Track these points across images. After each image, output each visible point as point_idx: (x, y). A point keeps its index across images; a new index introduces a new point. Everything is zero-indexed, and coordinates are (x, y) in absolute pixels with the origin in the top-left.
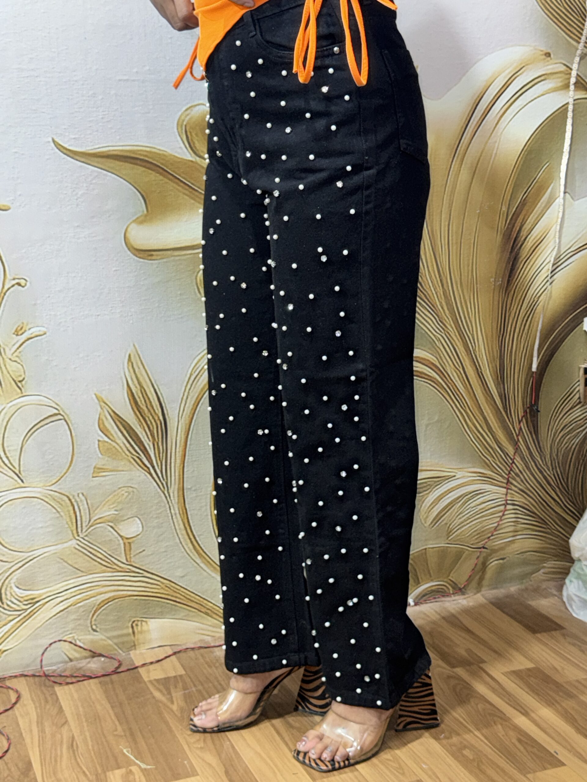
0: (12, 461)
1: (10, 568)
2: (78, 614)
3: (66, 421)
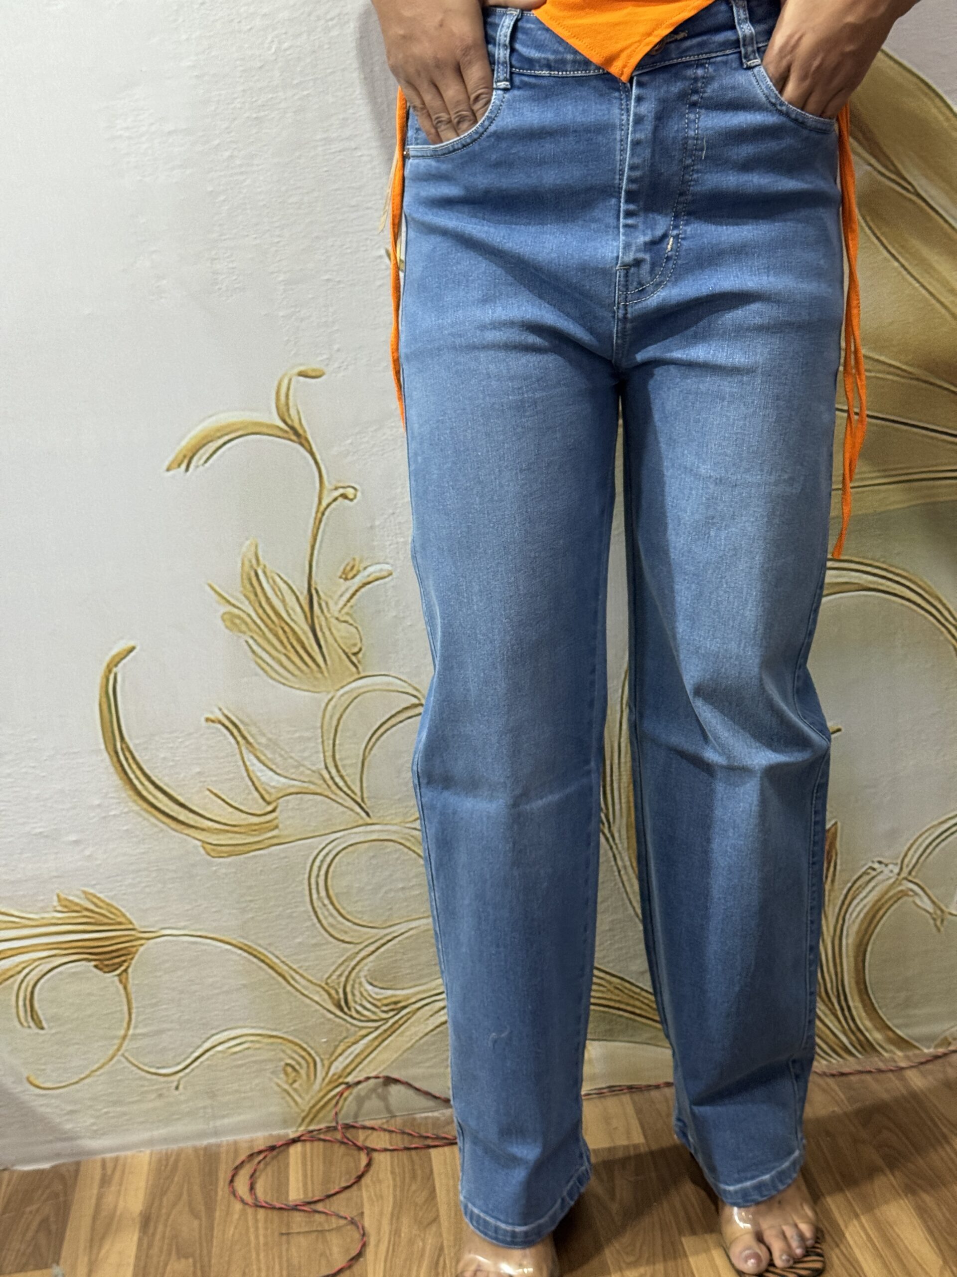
0: (349, 783)
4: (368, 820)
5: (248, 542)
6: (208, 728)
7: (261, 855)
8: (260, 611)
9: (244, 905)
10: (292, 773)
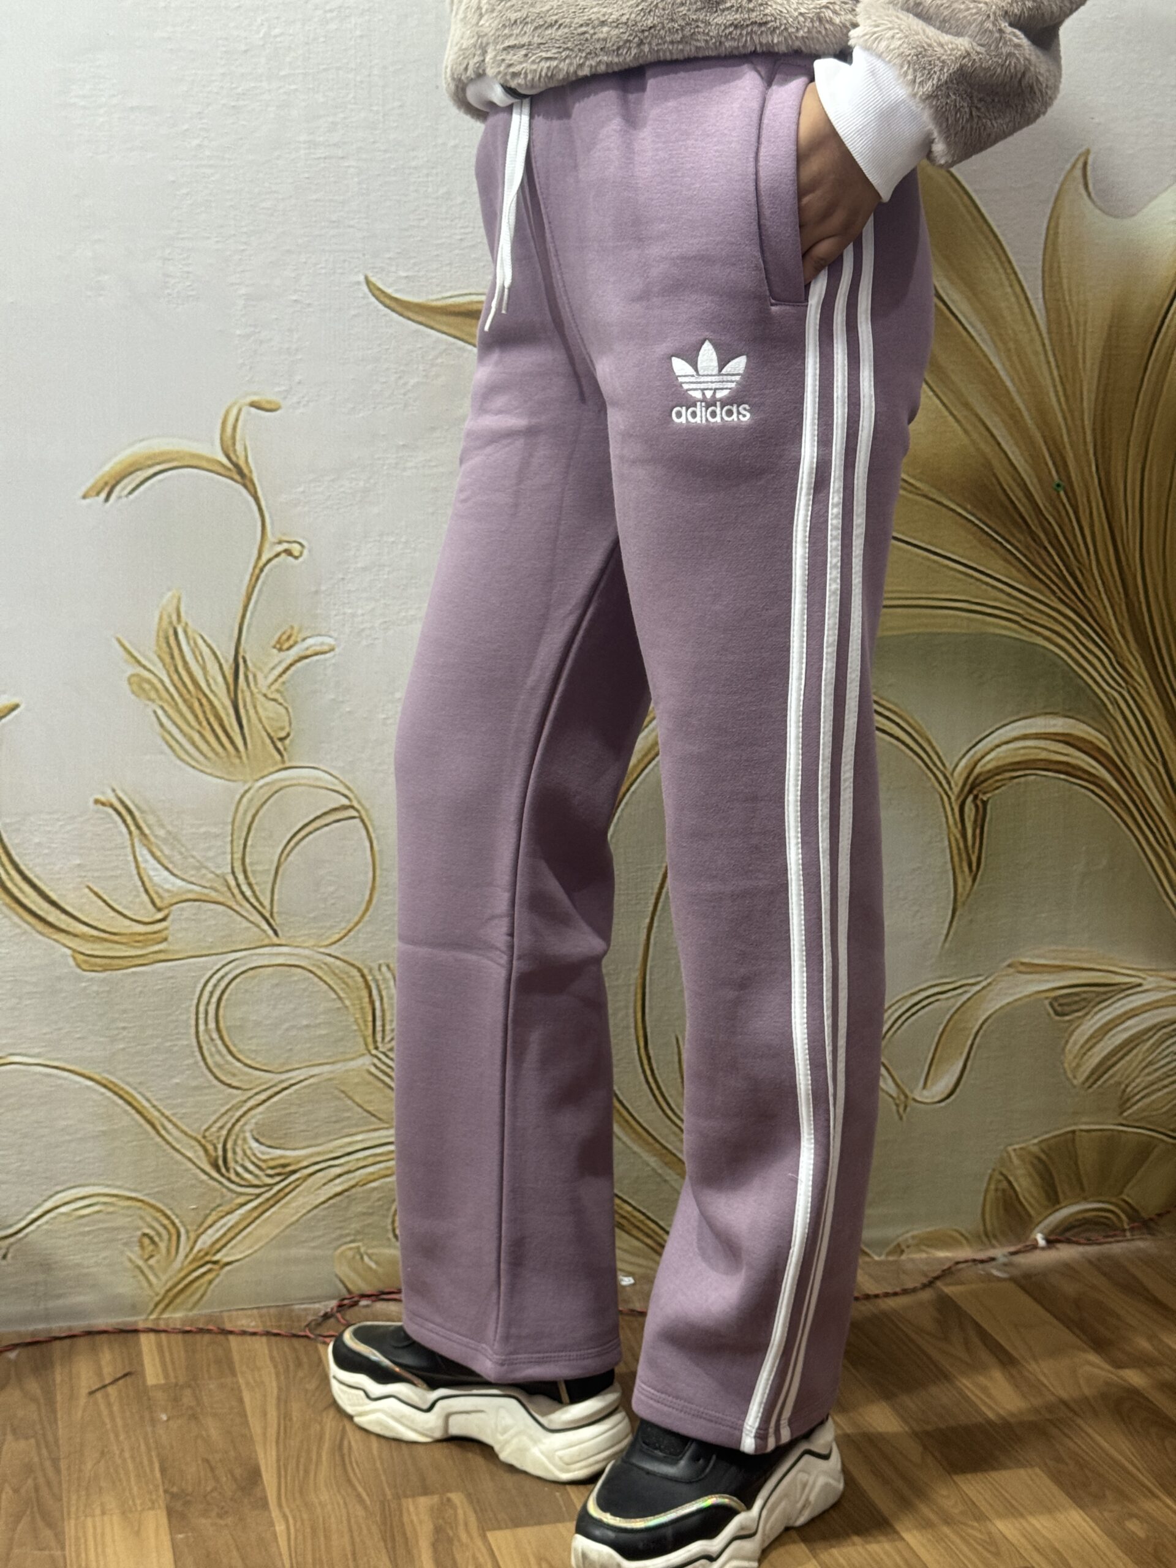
0: (258, 893)
1: (245, 1101)
2: (369, 1204)
3: (363, 821)
4: (275, 940)
5: (170, 594)
6: (97, 812)
7: (143, 973)
8: (175, 677)
9: (116, 1032)
10: (193, 876)
